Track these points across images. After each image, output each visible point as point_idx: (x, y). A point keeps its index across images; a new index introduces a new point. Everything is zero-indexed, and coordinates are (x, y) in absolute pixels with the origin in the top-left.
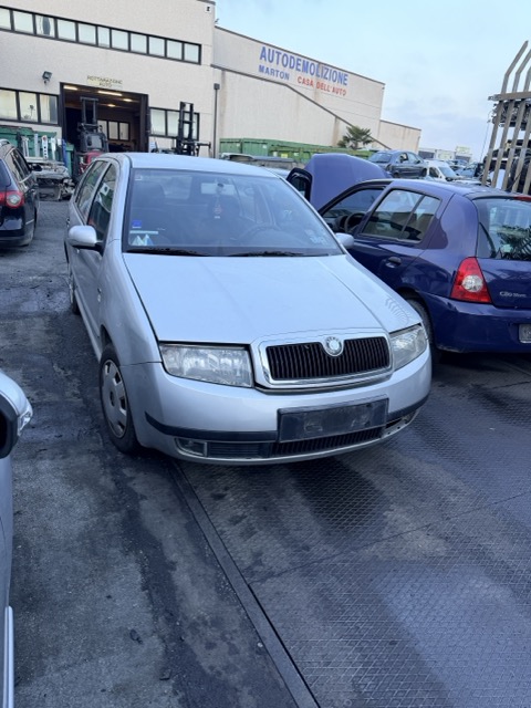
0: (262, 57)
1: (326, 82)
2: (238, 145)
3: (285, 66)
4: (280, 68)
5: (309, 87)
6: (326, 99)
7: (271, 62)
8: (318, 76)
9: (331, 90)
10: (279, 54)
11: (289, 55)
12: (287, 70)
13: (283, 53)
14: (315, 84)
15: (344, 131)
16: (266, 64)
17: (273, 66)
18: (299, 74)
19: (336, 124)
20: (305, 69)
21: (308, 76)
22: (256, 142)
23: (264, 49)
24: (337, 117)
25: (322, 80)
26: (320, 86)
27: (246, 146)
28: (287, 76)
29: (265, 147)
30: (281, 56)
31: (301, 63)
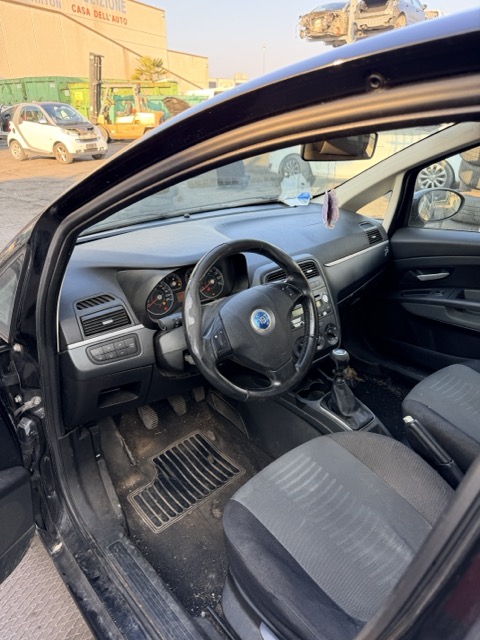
1: (104, 10)
2: (19, 86)
5: (86, 16)
6: (109, 28)
9: (111, 18)
14: (92, 12)
15: (135, 64)
19: (125, 56)
22: (40, 81)
24: (124, 48)
25: (99, 9)
27: (28, 86)
28: (58, 4)
29: (52, 85)
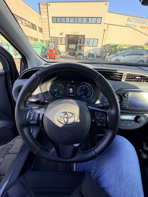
0: (128, 20)
3: (136, 23)
7: (131, 22)
10: (134, 19)
11: (138, 18)
13: (136, 18)
14: (146, 27)
16: (128, 23)
17: (131, 23)
18: (141, 25)
20: (144, 23)
21: (144, 25)
23: (129, 18)
28: (136, 26)
30: (135, 20)
31: (143, 21)
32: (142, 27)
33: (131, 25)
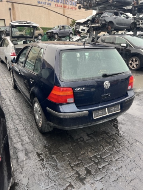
1: (67, 6)
4: (47, 1)
5: (60, 7)
8: (63, 3)
9: (70, 8)
12: (50, 2)
14: (62, 6)
17: (44, 1)
18: (55, 3)
19: (68, 20)
20: (58, 1)
21: (59, 4)
24: (68, 17)
25: (65, 5)
26: (65, 7)
28: (50, 4)
32: (58, 6)
33: (44, 3)
